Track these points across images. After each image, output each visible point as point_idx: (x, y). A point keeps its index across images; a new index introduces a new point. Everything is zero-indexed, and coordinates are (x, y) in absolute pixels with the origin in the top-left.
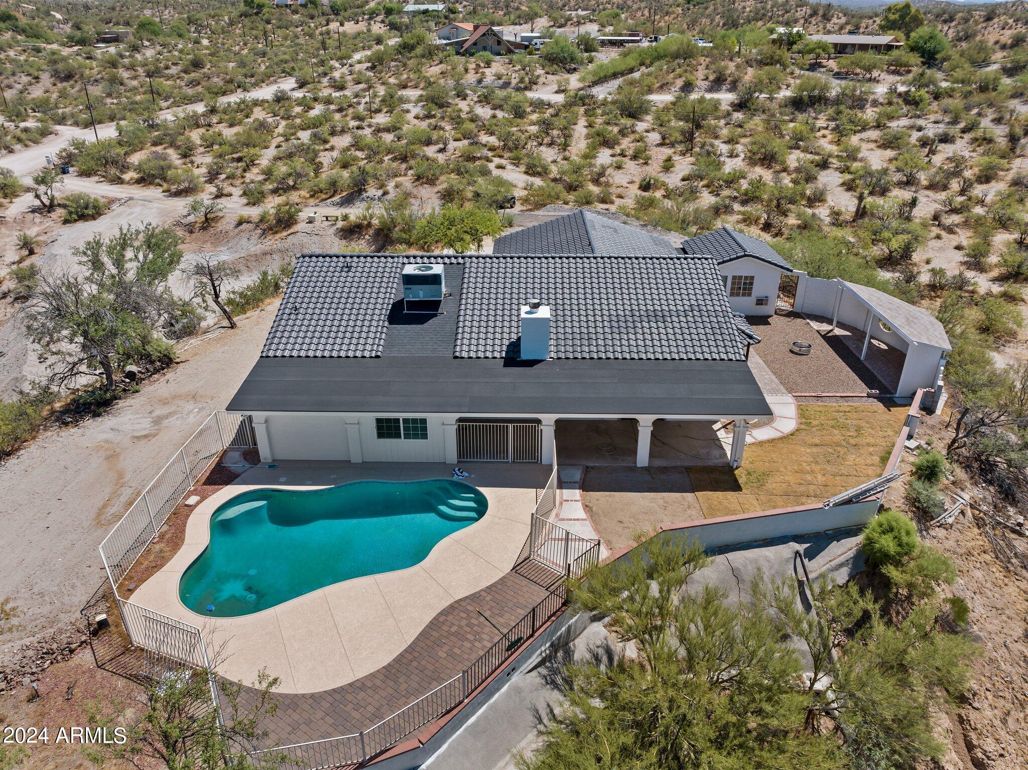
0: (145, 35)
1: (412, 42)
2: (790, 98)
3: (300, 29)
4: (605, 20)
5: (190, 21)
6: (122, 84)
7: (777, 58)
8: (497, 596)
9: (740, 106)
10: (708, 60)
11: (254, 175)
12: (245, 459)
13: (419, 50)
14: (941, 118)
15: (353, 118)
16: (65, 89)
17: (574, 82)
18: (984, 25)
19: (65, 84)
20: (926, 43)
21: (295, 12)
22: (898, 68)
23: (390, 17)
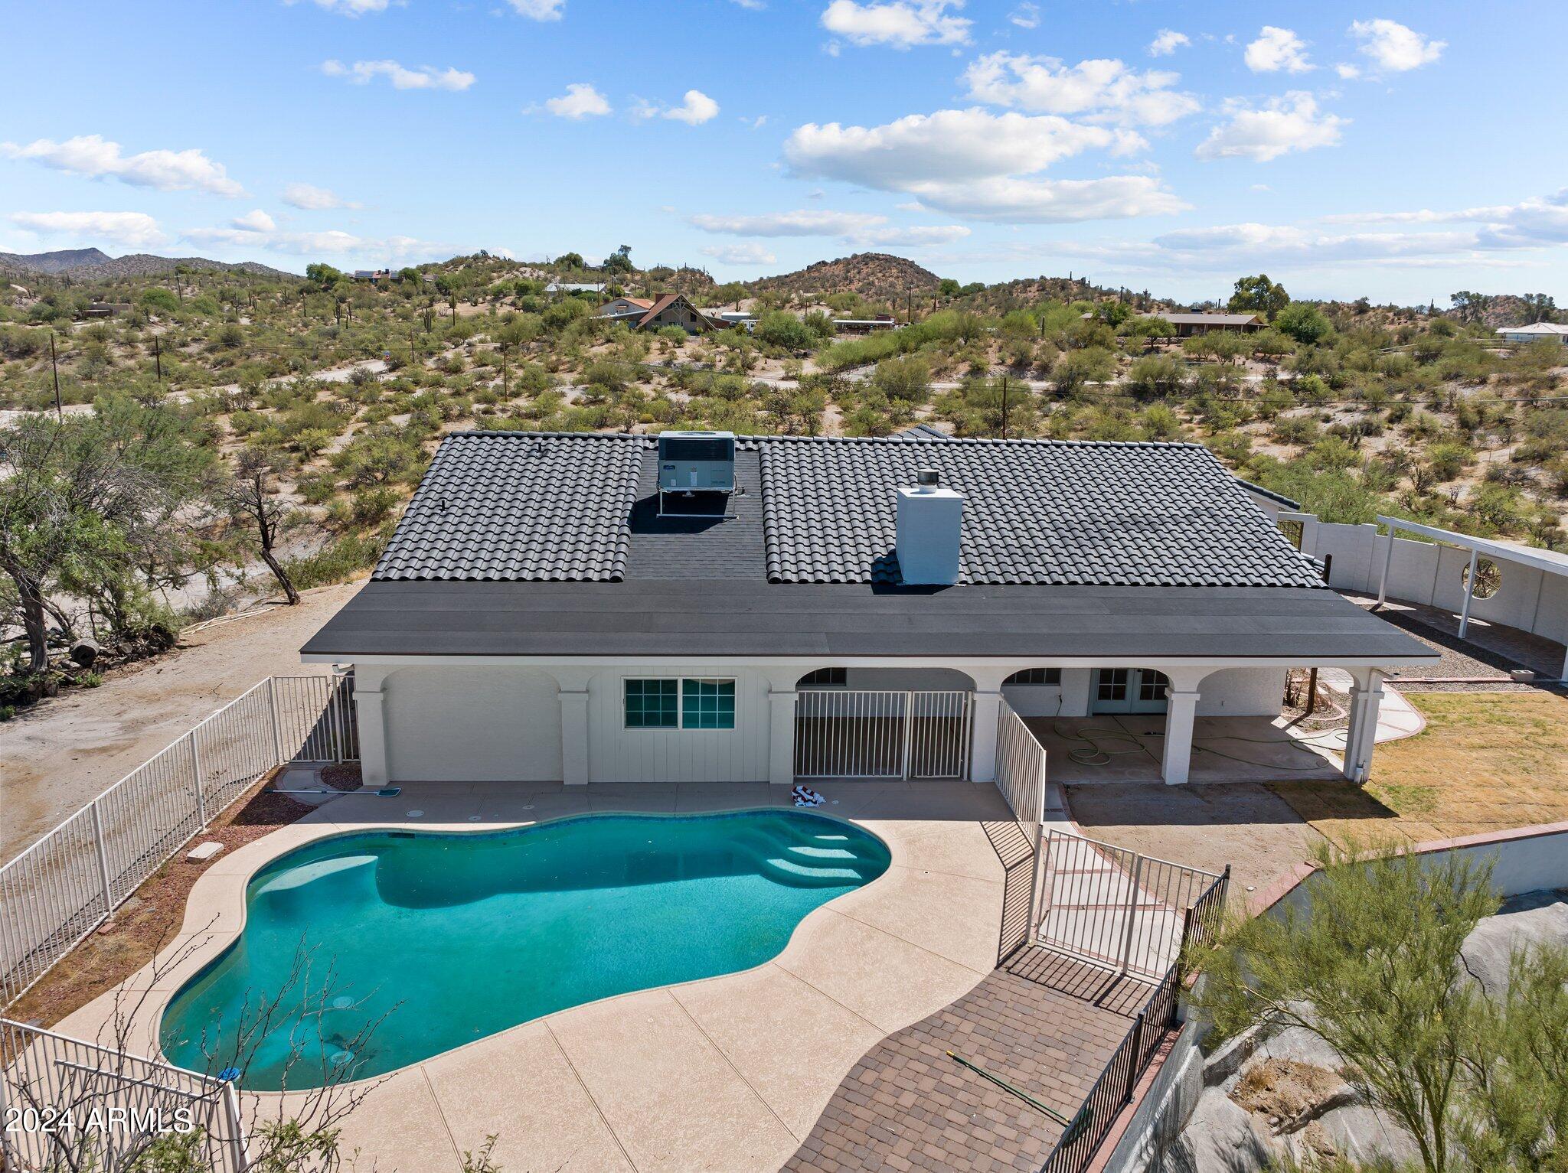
0: (152, 308)
1: (563, 315)
2: (1128, 385)
3: (389, 310)
4: (839, 303)
5: (223, 297)
6: (109, 363)
7: (1098, 338)
8: (984, 1022)
9: (1059, 395)
10: (1000, 341)
11: (317, 466)
12: (326, 781)
13: (574, 325)
14: (1354, 406)
15: (478, 401)
16: (17, 367)
17: (809, 368)
18: (1357, 318)
19: (18, 362)
20: (1300, 323)
21: (384, 288)
22: (1267, 354)
23: (525, 297)
